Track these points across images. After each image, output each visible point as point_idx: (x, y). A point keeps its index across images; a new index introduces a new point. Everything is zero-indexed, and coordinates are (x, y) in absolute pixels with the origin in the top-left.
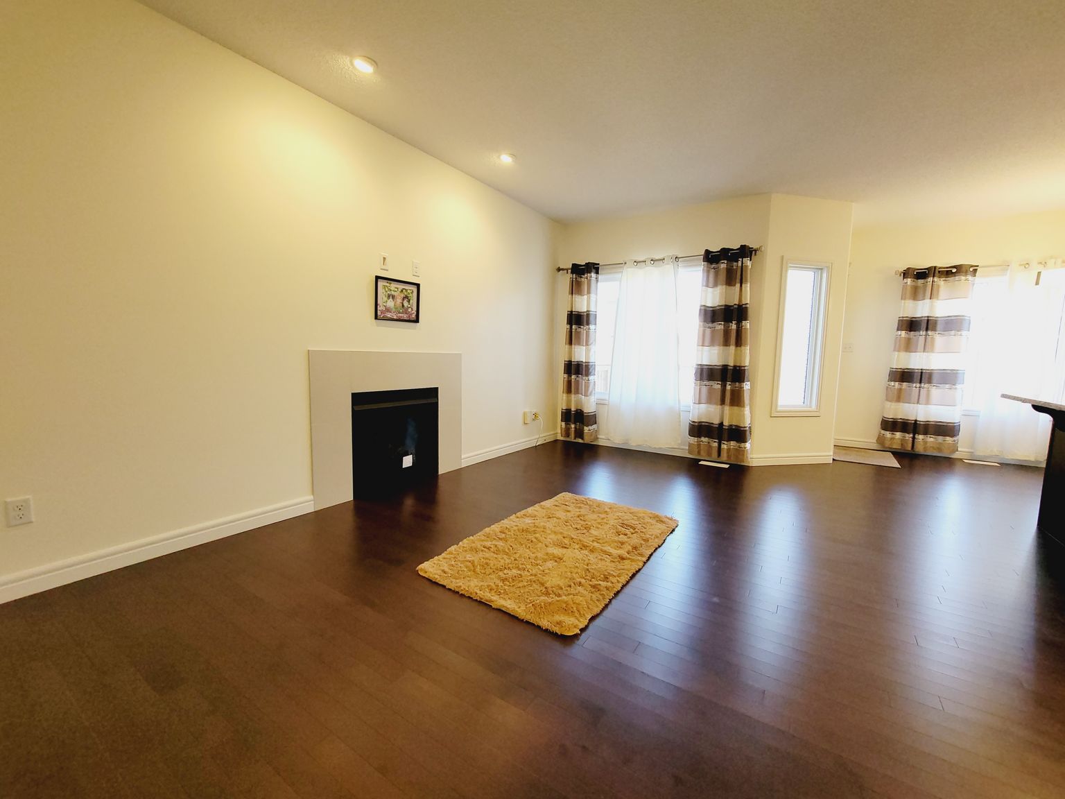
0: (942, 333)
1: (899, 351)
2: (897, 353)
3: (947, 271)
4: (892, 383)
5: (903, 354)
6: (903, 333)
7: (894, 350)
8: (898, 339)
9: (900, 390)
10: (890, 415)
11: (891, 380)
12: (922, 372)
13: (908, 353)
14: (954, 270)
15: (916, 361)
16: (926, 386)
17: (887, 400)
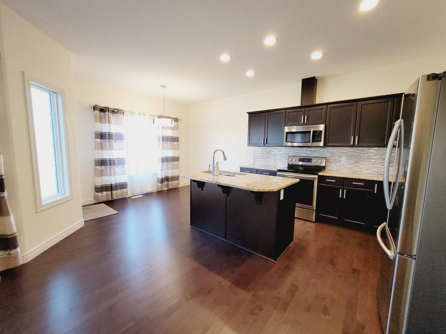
0: (116, 140)
1: (98, 150)
2: (97, 151)
3: (113, 111)
4: (97, 167)
5: (100, 151)
6: (99, 140)
7: (95, 149)
8: (96, 143)
9: (102, 170)
10: (99, 184)
11: (96, 165)
12: (110, 160)
13: (102, 151)
14: (116, 111)
15: (106, 155)
16: (113, 167)
17: (96, 176)
